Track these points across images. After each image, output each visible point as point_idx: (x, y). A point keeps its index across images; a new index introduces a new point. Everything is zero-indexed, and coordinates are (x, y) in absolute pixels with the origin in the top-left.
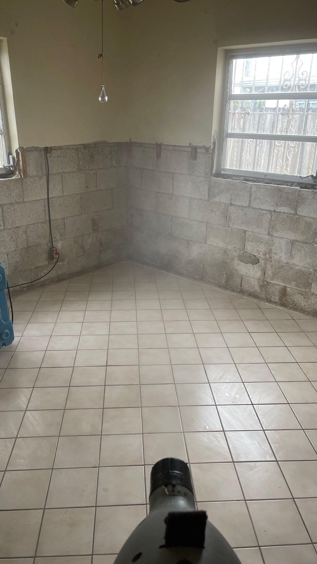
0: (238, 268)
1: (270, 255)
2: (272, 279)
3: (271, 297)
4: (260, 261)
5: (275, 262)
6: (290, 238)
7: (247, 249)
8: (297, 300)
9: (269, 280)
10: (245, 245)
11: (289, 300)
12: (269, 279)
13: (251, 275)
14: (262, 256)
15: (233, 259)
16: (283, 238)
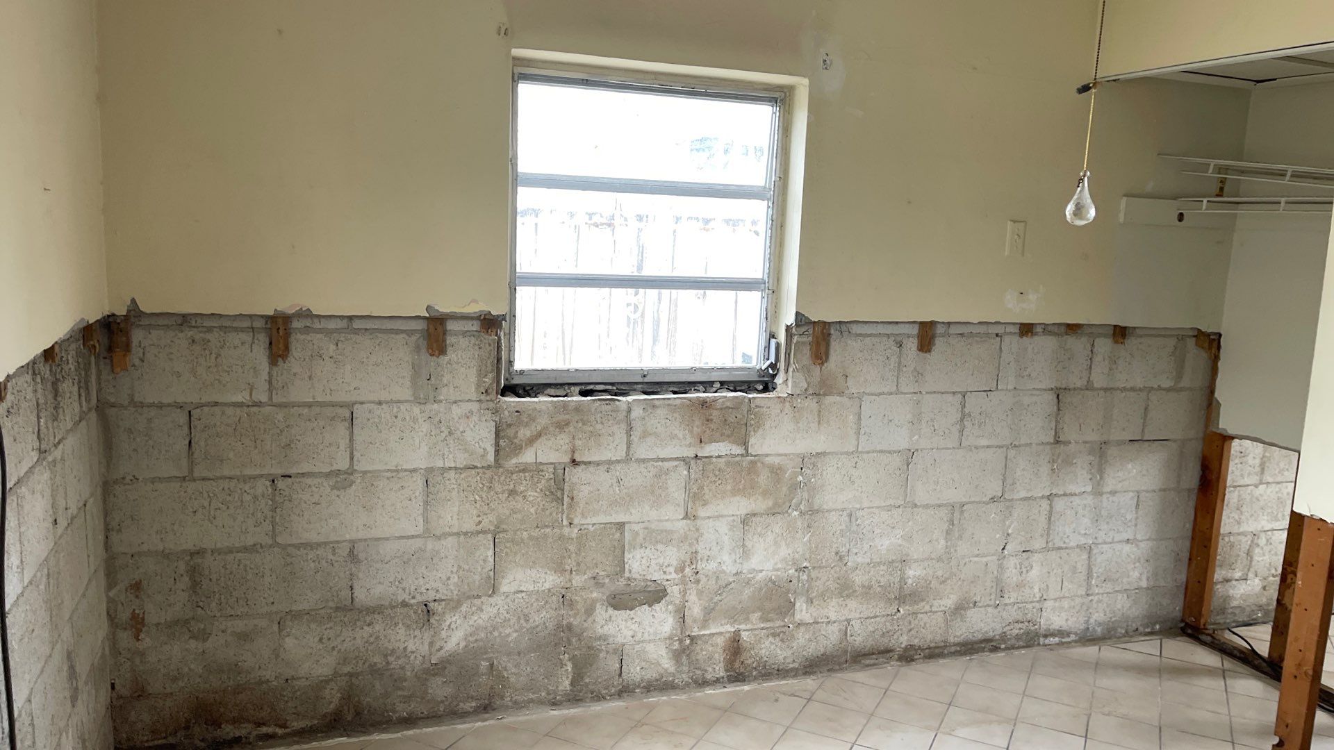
0: (609, 629)
1: (694, 566)
2: (705, 624)
3: (706, 671)
4: (668, 591)
5: (708, 580)
6: (738, 513)
7: (630, 572)
8: (767, 653)
9: (696, 632)
10: (624, 561)
11: (749, 662)
12: (696, 629)
13: (646, 635)
14: (674, 576)
15: (590, 611)
16: (722, 516)
